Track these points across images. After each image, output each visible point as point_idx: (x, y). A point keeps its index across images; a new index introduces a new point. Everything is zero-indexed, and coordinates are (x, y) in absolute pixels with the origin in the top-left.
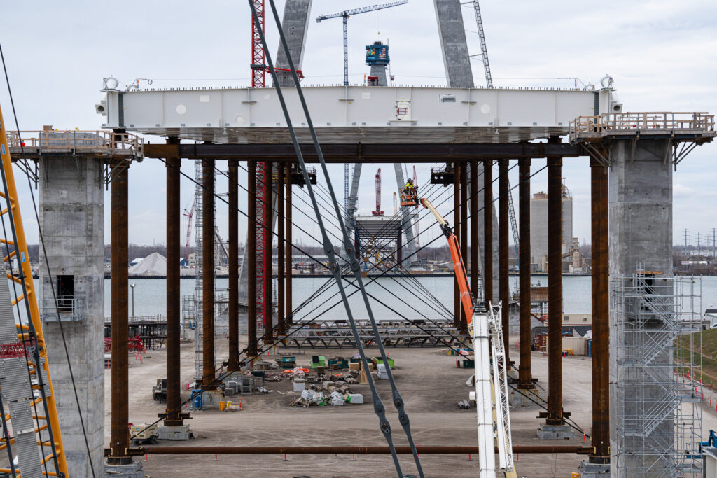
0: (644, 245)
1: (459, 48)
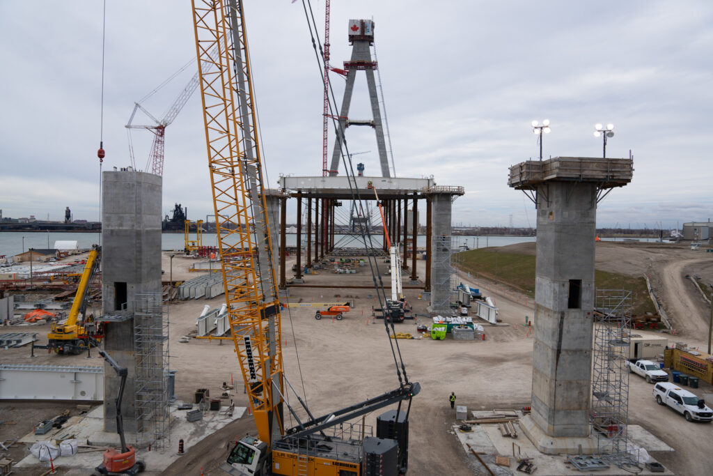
0: (442, 226)
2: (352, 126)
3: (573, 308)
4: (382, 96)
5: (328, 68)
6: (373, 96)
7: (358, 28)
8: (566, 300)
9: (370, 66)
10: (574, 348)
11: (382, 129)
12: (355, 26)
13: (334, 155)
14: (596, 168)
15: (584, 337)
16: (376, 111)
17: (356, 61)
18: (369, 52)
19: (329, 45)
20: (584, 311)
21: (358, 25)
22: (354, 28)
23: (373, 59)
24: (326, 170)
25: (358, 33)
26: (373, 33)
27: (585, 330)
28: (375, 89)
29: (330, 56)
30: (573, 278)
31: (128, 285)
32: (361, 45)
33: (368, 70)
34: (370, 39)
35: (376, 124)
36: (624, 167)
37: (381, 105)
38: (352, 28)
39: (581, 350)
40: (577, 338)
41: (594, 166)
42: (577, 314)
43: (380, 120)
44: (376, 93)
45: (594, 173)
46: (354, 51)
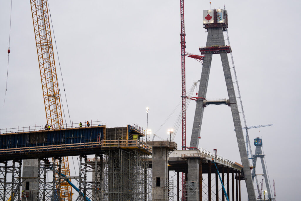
0: (193, 177)
1: (242, 141)
2: (210, 105)
3: (158, 186)
4: (236, 76)
5: (185, 55)
6: (228, 77)
7: (211, 17)
8: (155, 184)
9: (225, 50)
10: (159, 199)
11: (237, 107)
12: (209, 16)
13: (193, 133)
14: (157, 144)
15: (161, 195)
16: (231, 90)
17: (211, 47)
18: (222, 37)
19: (184, 35)
20: (161, 187)
21: (212, 15)
22: (208, 18)
23: (226, 44)
24: (185, 147)
25: (212, 21)
26: (226, 20)
27: (162, 193)
28: (229, 71)
29: (186, 44)
30: (157, 177)
31: (30, 183)
32: (216, 31)
33: (222, 54)
34: (224, 27)
35: (231, 102)
36: (165, 143)
37: (235, 85)
38: (206, 18)
39: (161, 199)
40: (159, 196)
41: (156, 143)
42: (159, 188)
43: (235, 99)
44: (230, 74)
45: (157, 145)
46: (209, 38)
